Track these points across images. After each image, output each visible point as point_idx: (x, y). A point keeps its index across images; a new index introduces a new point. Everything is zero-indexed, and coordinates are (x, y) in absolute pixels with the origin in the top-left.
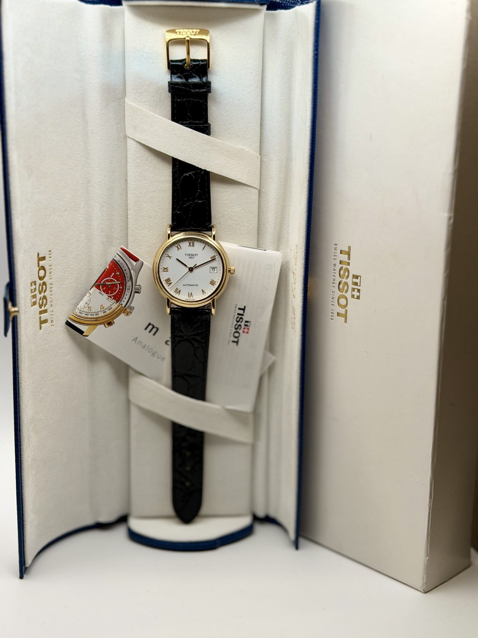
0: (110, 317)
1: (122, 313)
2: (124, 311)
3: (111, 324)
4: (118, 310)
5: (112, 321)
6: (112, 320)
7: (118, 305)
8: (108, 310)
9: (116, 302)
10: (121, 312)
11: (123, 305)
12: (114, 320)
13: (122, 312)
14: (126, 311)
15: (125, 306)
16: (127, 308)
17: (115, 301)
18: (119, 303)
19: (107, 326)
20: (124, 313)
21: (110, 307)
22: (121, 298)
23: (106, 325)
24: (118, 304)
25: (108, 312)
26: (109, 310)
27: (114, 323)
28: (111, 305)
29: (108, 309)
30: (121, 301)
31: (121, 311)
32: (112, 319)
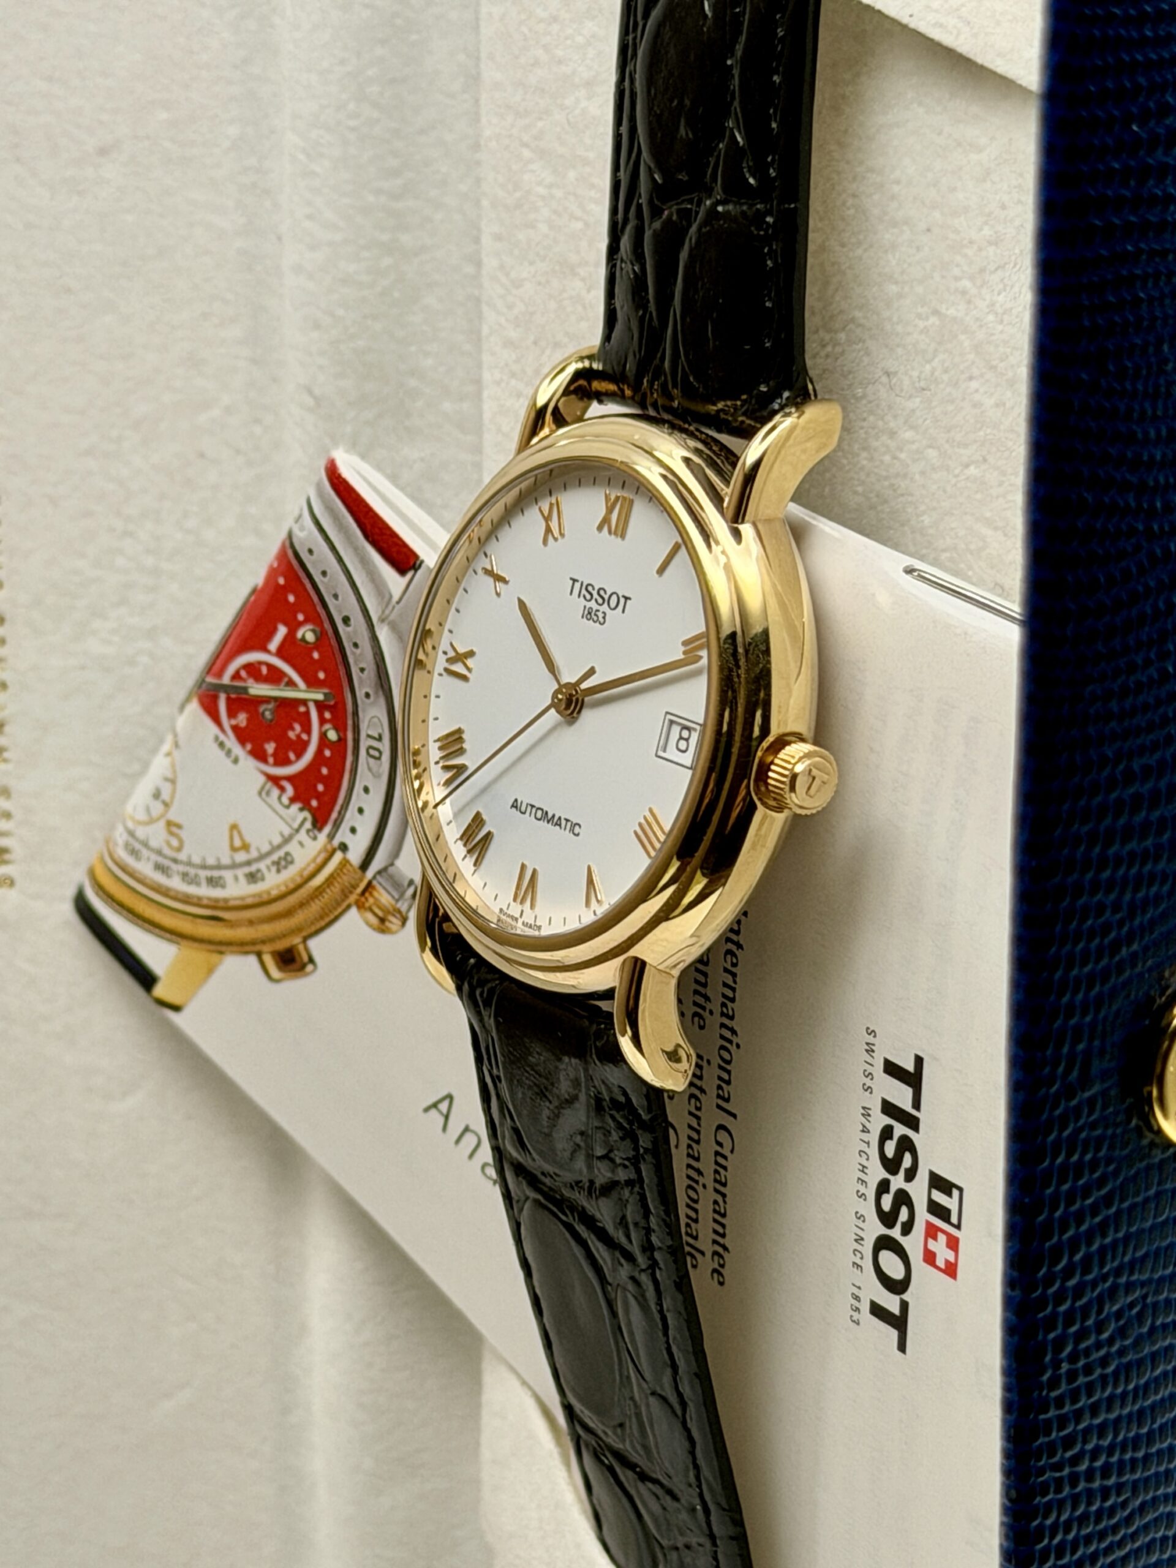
0: (288, 913)
1: (349, 907)
2: (363, 893)
3: (295, 966)
4: (330, 881)
5: (301, 947)
6: (297, 940)
7: (325, 849)
8: (274, 869)
9: (308, 825)
10: (346, 897)
11: (355, 855)
12: (313, 944)
13: (353, 898)
14: (371, 900)
15: (365, 865)
16: (375, 883)
17: (305, 819)
18: (331, 836)
19: (275, 973)
20: (360, 906)
21: (279, 847)
22: (337, 808)
23: (268, 959)
24: (322, 837)
25: (273, 881)
26: (278, 871)
27: (311, 960)
28: (287, 840)
29: (268, 861)
30: (337, 825)
31: (345, 893)
32: (298, 930)
